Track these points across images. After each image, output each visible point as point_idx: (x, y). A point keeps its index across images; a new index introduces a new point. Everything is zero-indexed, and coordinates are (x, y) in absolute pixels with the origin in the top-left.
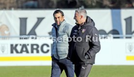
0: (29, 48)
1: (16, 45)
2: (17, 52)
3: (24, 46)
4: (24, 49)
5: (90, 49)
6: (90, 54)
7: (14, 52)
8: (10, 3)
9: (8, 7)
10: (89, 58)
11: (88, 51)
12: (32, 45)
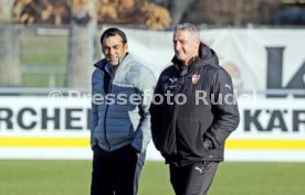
0: (288, 119)
1: (258, 112)
2: (260, 128)
3: (277, 114)
4: (277, 122)
5: (213, 124)
6: (214, 135)
7: (253, 127)
8: (243, 11)
9: (237, 22)
10: (214, 147)
11: (209, 130)
12: (296, 113)
